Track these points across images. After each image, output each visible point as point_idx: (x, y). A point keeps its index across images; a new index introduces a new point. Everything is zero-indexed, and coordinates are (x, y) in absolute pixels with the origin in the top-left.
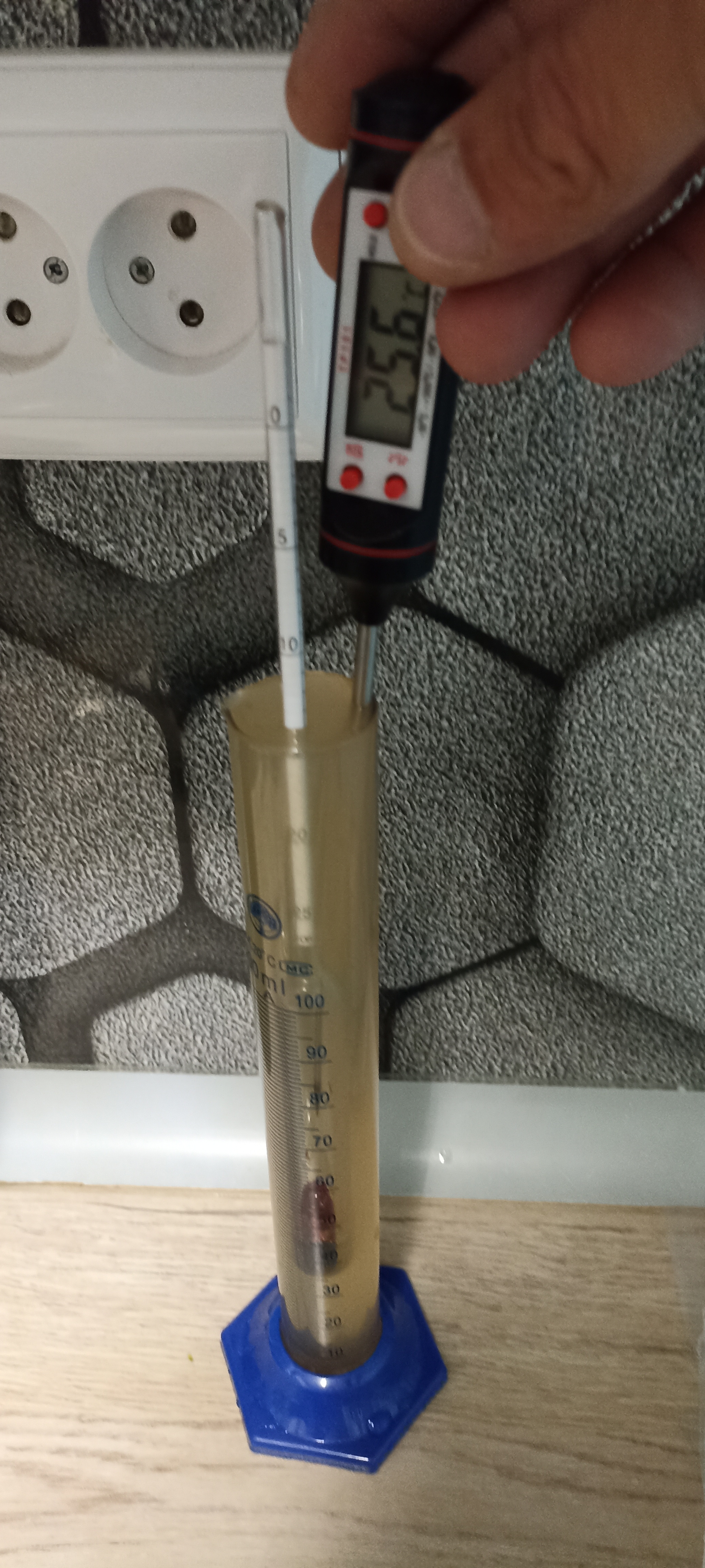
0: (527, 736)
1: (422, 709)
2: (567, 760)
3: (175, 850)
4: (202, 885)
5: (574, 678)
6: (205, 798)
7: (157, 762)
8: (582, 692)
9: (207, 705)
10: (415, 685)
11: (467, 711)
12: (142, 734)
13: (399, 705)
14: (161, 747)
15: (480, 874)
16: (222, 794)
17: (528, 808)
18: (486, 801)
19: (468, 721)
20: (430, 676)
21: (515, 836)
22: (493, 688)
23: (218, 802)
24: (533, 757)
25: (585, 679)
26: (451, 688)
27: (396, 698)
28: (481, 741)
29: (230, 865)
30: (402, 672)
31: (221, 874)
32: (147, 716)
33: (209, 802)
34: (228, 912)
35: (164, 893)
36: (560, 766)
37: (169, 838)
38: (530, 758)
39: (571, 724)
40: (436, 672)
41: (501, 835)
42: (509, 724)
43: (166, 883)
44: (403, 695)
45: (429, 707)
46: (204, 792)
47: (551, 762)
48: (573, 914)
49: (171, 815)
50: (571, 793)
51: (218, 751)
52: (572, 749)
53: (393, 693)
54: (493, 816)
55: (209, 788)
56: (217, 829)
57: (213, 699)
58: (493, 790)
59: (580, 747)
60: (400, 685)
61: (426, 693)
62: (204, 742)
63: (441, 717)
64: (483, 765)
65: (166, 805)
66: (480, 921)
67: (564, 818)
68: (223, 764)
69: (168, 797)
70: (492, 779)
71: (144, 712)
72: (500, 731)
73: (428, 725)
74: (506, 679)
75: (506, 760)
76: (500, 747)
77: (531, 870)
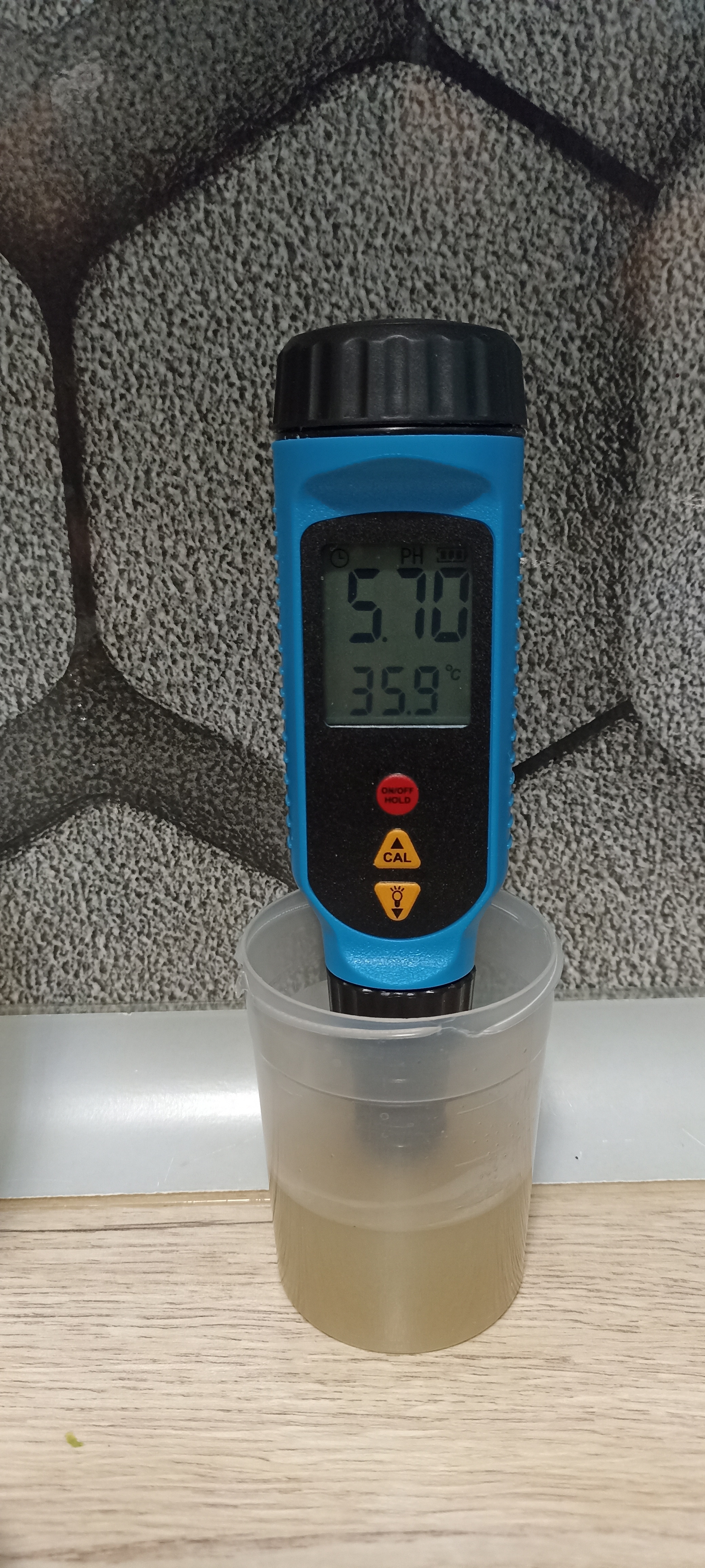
0: (605, 300)
1: (444, 256)
2: (667, 346)
3: (64, 555)
4: (106, 623)
5: (671, 186)
6: (111, 449)
7: (36, 378)
8: (685, 213)
9: (115, 263)
10: (433, 209)
11: (512, 256)
12: (12, 324)
13: (410, 252)
14: (41, 349)
15: (537, 577)
16: (138, 438)
17: (609, 441)
18: (545, 434)
19: (515, 275)
20: (456, 191)
21: (590, 499)
22: (552, 211)
23: (131, 454)
24: (616, 340)
25: (688, 188)
26: (489, 214)
27: (404, 236)
28: (536, 314)
29: (150, 578)
30: (413, 184)
31: (136, 597)
32: (19, 287)
33: (117, 455)
34: (148, 676)
35: (47, 643)
36: (656, 355)
37: (54, 532)
38: (610, 343)
39: (670, 272)
40: (464, 184)
41: (570, 498)
42: (577, 279)
43: (49, 622)
44: (416, 230)
45: (455, 254)
46: (110, 437)
47: (641, 349)
48: (683, 649)
49: (57, 485)
50: (674, 407)
51: (132, 353)
52: (673, 323)
53: (401, 230)
54: (557, 462)
55: (117, 425)
56: (130, 509)
57: (122, 251)
58: (555, 408)
59: (685, 318)
60: (410, 211)
61: (450, 225)
62: (109, 335)
63: (474, 270)
64: (538, 362)
65: (49, 462)
66: (541, 672)
67: (664, 459)
68: (139, 377)
69: (53, 450)
70: (553, 388)
71: (17, 281)
72: (563, 292)
73: (454, 288)
74: (570, 192)
75: (574, 347)
76: (565, 325)
77: (617, 565)
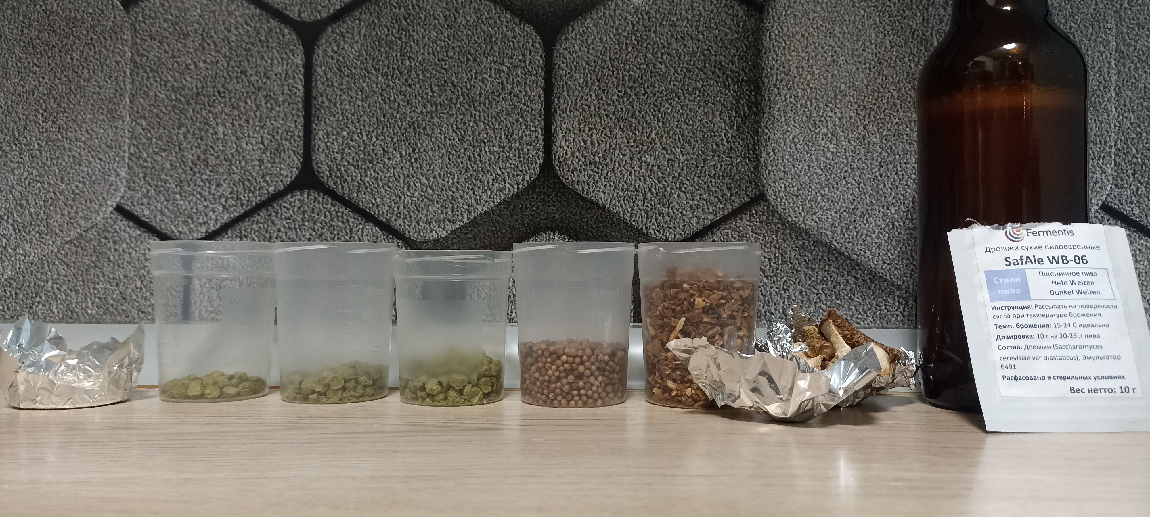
0: (747, 43)
1: (688, 28)
2: (770, 59)
3: (542, 130)
4: (555, 156)
5: (769, 5)
6: (563, 91)
7: (538, 66)
8: (774, 14)
9: (570, 29)
10: (684, 12)
11: (712, 28)
12: (532, 48)
13: (675, 26)
14: (541, 57)
15: (725, 142)
16: (574, 87)
17: (750, 92)
18: (726, 89)
19: (713, 34)
20: (692, 7)
21: (744, 113)
22: (726, 13)
23: (571, 93)
24: (751, 56)
25: (775, 6)
26: (704, 14)
27: (673, 21)
28: (721, 47)
29: (574, 139)
30: (677, 5)
31: (568, 147)
32: (536, 36)
33: (565, 94)
34: (570, 178)
35: (531, 164)
36: (766, 62)
37: (539, 121)
38: (749, 57)
39: (770, 33)
40: (695, 5)
41: (737, 112)
42: (736, 36)
43: (533, 156)
44: (677, 19)
45: (692, 27)
46: (563, 87)
47: (761, 60)
48: (784, 172)
49: (542, 104)
50: (774, 80)
51: (574, 59)
52: (772, 50)
53: (672, 19)
54: (731, 99)
55: (566, 83)
56: (568, 113)
57: (573, 25)
58: (730, 80)
59: (777, 49)
60: (676, 13)
61: (690, 18)
62: (566, 52)
63: (699, 32)
64: (723, 63)
65: (540, 96)
66: (727, 180)
67: (772, 99)
68: (576, 67)
69: (542, 91)
70: (729, 72)
71: (535, 34)
72: (731, 40)
73: (692, 38)
74: (733, 7)
75: (736, 58)
76: (732, 51)
77: (756, 138)
